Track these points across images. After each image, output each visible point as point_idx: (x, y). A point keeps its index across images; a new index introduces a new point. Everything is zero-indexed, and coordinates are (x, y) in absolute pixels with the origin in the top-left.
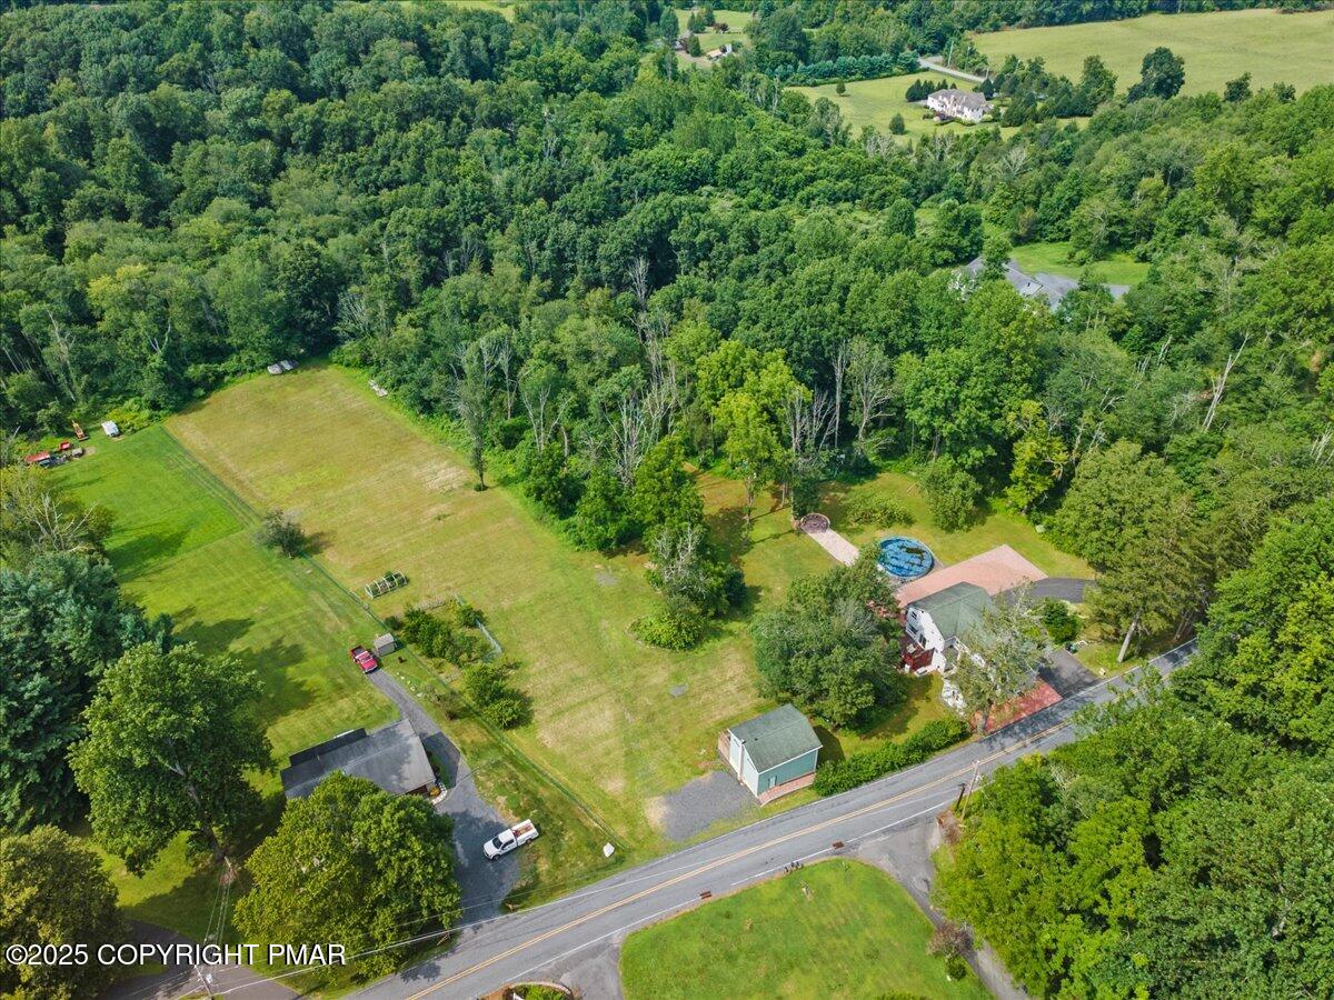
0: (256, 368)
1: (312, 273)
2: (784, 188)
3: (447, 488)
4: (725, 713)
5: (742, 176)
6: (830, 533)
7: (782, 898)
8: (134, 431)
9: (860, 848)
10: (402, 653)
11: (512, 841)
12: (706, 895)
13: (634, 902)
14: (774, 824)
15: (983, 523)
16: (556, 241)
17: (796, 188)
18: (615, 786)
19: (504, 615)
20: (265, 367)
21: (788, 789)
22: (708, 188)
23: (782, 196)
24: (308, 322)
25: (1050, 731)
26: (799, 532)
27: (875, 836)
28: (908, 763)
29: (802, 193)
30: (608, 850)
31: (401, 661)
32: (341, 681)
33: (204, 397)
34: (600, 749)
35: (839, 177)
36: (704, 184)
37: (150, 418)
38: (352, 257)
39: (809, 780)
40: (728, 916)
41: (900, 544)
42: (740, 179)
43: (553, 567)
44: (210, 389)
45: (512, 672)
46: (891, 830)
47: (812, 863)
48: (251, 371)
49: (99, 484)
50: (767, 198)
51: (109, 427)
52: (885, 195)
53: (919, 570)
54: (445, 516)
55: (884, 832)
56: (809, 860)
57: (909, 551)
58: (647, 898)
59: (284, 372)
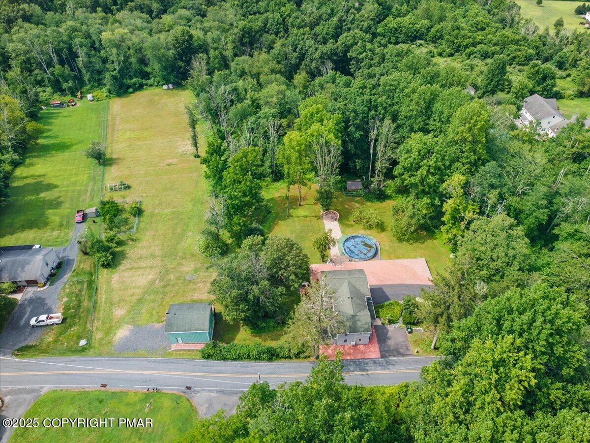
0: (158, 85)
1: (183, 44)
2: (459, 46)
3: (185, 153)
4: (200, 296)
5: (441, 37)
6: (336, 223)
7: (134, 404)
8: (98, 101)
9: (198, 395)
10: (97, 220)
11: (44, 321)
12: (104, 386)
13: (69, 374)
14: (167, 363)
15: (423, 242)
16: (302, 48)
17: (466, 47)
18: (119, 312)
19: (152, 215)
20: (162, 85)
21: (187, 347)
22: (421, 42)
23: (458, 51)
24: (181, 67)
25: (356, 373)
26: (319, 218)
27: (212, 391)
28: (258, 358)
29: (468, 50)
30: (83, 343)
31: (94, 222)
32: (64, 223)
33: (132, 93)
34: (130, 292)
35: (495, 45)
36: (420, 39)
37: (107, 96)
38: (215, 42)
39: (200, 347)
40: (101, 402)
41: (363, 240)
42: (439, 39)
43: (192, 200)
44: (136, 90)
45: (131, 243)
46: (222, 392)
47: (166, 392)
48: (157, 86)
49: (68, 118)
50: (448, 50)
51: (89, 96)
52: (515, 57)
53: (362, 256)
54: (172, 165)
55: (217, 391)
56: (167, 389)
57: (366, 245)
58: (76, 375)
59: (169, 89)
